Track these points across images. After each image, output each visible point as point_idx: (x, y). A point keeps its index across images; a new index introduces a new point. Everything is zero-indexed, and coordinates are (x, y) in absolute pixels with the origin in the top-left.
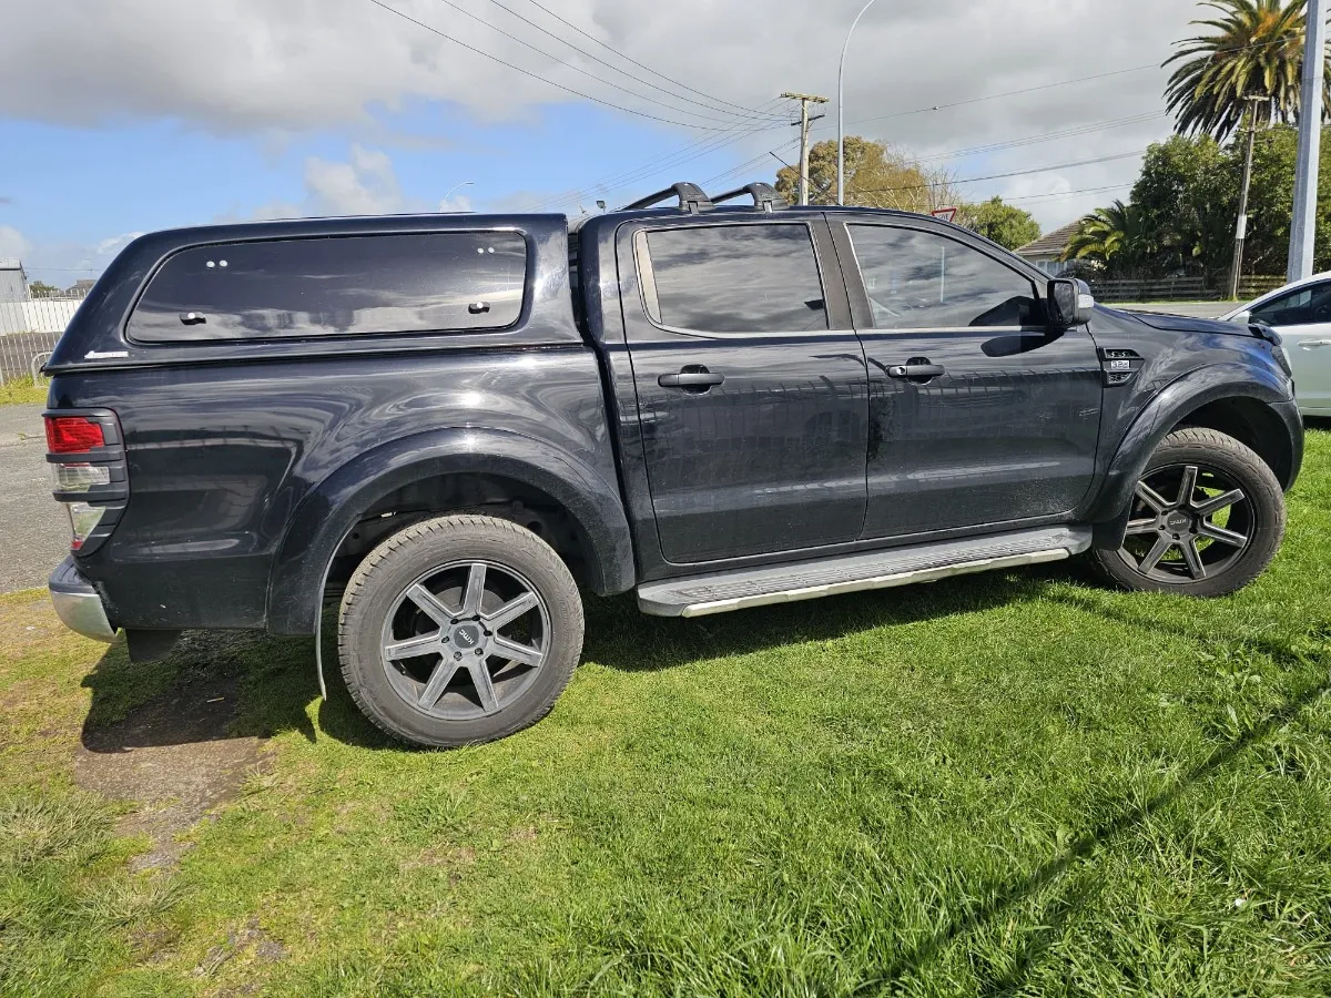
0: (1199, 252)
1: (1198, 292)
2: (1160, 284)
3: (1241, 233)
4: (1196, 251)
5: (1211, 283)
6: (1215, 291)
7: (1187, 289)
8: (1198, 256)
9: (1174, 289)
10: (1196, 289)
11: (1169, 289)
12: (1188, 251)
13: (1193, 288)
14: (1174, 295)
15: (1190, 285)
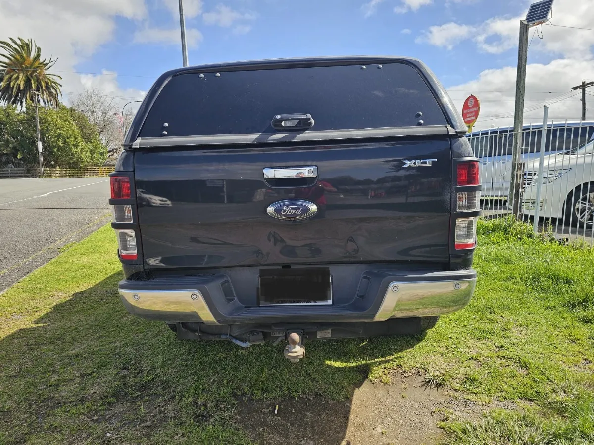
0: (21, 157)
1: (22, 175)
2: (3, 171)
3: (40, 150)
4: (19, 156)
5: (28, 171)
6: (31, 174)
7: (17, 173)
8: (20, 159)
9: (11, 173)
10: (22, 173)
11: (8, 173)
12: (16, 157)
13: (20, 173)
14: (11, 176)
15: (18, 172)
